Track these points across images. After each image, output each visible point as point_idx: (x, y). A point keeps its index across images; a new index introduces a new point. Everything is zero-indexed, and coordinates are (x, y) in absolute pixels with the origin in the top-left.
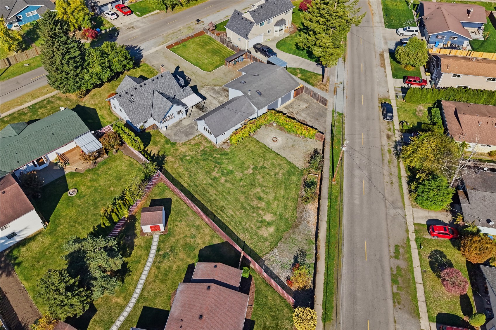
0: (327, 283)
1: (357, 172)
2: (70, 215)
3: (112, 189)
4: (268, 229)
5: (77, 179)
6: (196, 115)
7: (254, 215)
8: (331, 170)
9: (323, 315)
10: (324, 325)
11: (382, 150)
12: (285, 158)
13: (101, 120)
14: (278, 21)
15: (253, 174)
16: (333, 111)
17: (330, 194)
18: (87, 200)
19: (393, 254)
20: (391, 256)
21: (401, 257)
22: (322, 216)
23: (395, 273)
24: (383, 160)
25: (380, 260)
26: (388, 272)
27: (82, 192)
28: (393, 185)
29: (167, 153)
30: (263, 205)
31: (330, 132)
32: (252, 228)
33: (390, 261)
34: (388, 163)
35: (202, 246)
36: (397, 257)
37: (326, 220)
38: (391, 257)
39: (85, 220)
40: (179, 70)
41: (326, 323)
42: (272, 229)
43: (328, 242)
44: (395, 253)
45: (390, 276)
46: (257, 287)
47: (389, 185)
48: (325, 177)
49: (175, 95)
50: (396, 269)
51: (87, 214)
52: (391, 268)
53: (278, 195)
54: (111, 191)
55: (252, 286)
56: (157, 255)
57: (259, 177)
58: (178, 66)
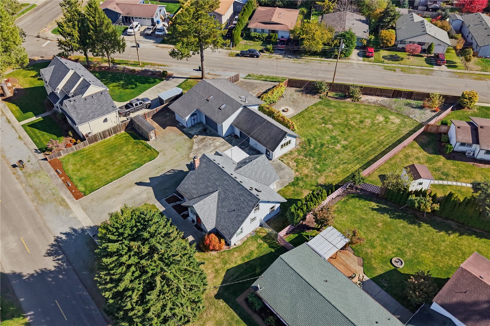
2: (431, 257)
3: (380, 224)
5: (375, 263)
13: (255, 256)
15: (333, 124)
18: (403, 246)
27: (393, 253)
35: (425, 153)
39: (433, 241)
40: (148, 181)
51: (423, 241)
54: (383, 225)
57: (336, 121)
58: (136, 184)
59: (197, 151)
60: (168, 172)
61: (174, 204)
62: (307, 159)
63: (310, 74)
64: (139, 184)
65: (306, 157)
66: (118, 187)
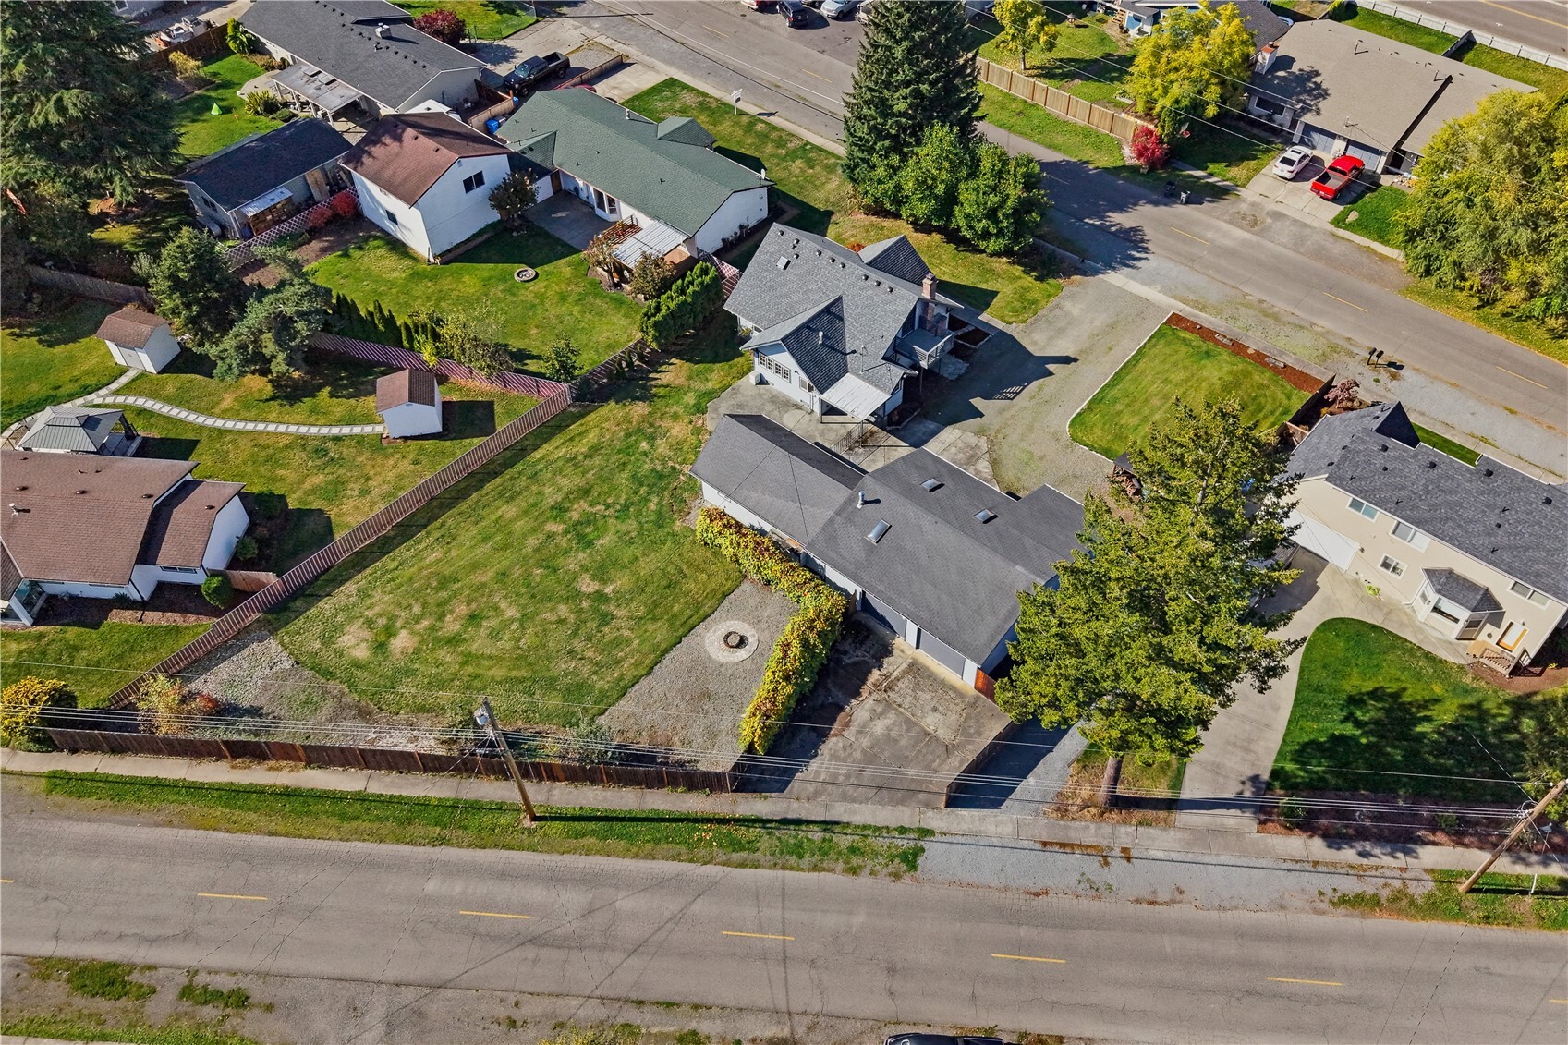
0: (156, 785)
1: (573, 899)
2: (459, 288)
4: (364, 645)
6: (833, 436)
7: (417, 609)
8: (589, 813)
9: (67, 773)
10: (40, 776)
11: (696, 1007)
12: (648, 674)
14: (1450, 572)
15: (576, 596)
16: (925, 833)
17: (475, 807)
19: (201, 979)
20: (196, 972)
21: (186, 1005)
22: (388, 779)
23: (135, 977)
24: (641, 1003)
25: (187, 936)
26: (141, 955)
27: (525, 288)
28: (504, 1027)
29: (660, 403)
30: (451, 626)
31: (791, 816)
32: (370, 607)
33: (178, 968)
34: (620, 1020)
35: (332, 514)
36: (187, 992)
37: (369, 791)
38: (192, 973)
40: (1051, 367)
41: (43, 780)
42: (362, 653)
43: (289, 793)
44: (205, 988)
45: (125, 961)
46: (187, 628)
47: (502, 1012)
48: (556, 792)
49: (854, 352)
50: (145, 982)
52: (150, 967)
53: (486, 663)
55: (192, 618)
56: (325, 439)
57: (563, 610)
58: (1075, 360)
59: (972, 456)
60: (1017, 393)
61: (966, 330)
62: (670, 463)
63: (626, 903)
64: (1067, 360)
65: (673, 468)
66: (1110, 349)
